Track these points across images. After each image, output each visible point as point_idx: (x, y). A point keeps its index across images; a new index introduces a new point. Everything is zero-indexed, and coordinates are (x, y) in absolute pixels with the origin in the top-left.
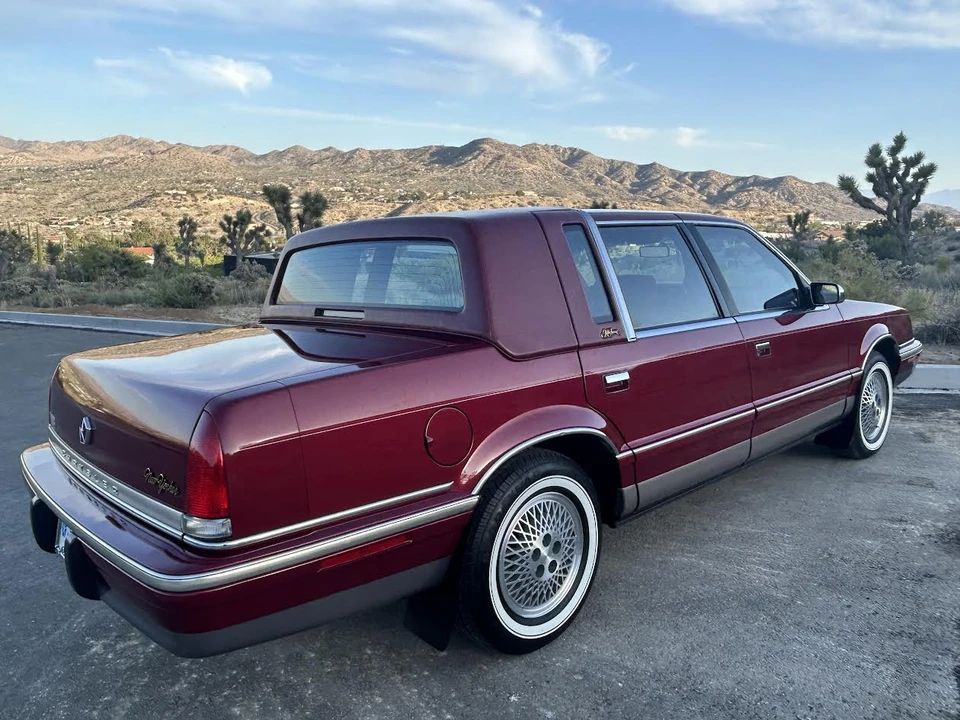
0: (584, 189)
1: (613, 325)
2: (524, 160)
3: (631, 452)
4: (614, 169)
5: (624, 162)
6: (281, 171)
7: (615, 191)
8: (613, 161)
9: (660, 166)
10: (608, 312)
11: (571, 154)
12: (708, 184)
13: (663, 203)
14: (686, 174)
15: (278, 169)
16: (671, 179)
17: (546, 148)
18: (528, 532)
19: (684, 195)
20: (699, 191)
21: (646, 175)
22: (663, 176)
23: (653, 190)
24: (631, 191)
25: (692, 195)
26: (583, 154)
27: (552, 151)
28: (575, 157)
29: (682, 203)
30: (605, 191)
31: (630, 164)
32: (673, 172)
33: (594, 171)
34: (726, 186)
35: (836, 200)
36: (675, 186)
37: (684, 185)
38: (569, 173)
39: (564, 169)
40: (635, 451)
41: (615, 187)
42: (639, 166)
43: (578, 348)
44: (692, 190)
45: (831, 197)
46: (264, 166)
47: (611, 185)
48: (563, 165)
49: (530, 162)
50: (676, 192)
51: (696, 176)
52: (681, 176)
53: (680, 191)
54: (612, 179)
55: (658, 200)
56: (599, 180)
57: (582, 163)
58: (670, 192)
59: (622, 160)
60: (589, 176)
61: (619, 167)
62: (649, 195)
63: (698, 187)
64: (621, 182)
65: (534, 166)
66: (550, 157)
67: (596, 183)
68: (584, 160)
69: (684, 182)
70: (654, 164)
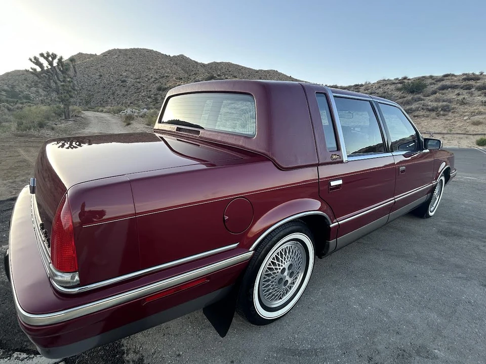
1: (337, 153)
3: (337, 223)
10: (335, 145)
18: (279, 262)
40: (339, 223)
43: (318, 165)
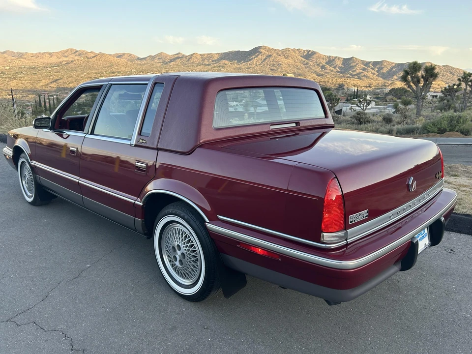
0: (315, 72)
2: (283, 57)
4: (331, 61)
5: (336, 57)
6: (154, 66)
7: (333, 73)
8: (330, 57)
9: (356, 58)
11: (308, 53)
12: (382, 68)
13: (359, 78)
14: (370, 62)
15: (153, 65)
16: (362, 66)
17: (294, 50)
19: (369, 74)
20: (377, 72)
21: (348, 64)
22: (358, 64)
23: (353, 72)
24: (341, 72)
25: (374, 74)
26: (314, 53)
27: (297, 52)
28: (309, 55)
29: (369, 78)
30: (326, 73)
31: (339, 58)
32: (363, 62)
33: (320, 63)
34: (392, 69)
35: (453, 75)
36: (364, 69)
37: (369, 69)
38: (307, 64)
39: (304, 61)
41: (332, 71)
42: (344, 59)
44: (373, 71)
45: (451, 73)
46: (145, 64)
47: (330, 70)
48: (304, 60)
49: (286, 58)
50: (365, 73)
51: (375, 63)
52: (367, 64)
53: (367, 72)
54: (330, 66)
55: (356, 77)
56: (323, 67)
57: (314, 58)
58: (362, 72)
59: (335, 56)
60: (318, 65)
61: (334, 60)
62: (350, 75)
63: (377, 69)
64: (335, 68)
65: (288, 61)
66: (296, 55)
67: (322, 69)
68: (315, 56)
69: (369, 67)
70: (353, 57)
